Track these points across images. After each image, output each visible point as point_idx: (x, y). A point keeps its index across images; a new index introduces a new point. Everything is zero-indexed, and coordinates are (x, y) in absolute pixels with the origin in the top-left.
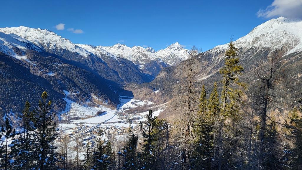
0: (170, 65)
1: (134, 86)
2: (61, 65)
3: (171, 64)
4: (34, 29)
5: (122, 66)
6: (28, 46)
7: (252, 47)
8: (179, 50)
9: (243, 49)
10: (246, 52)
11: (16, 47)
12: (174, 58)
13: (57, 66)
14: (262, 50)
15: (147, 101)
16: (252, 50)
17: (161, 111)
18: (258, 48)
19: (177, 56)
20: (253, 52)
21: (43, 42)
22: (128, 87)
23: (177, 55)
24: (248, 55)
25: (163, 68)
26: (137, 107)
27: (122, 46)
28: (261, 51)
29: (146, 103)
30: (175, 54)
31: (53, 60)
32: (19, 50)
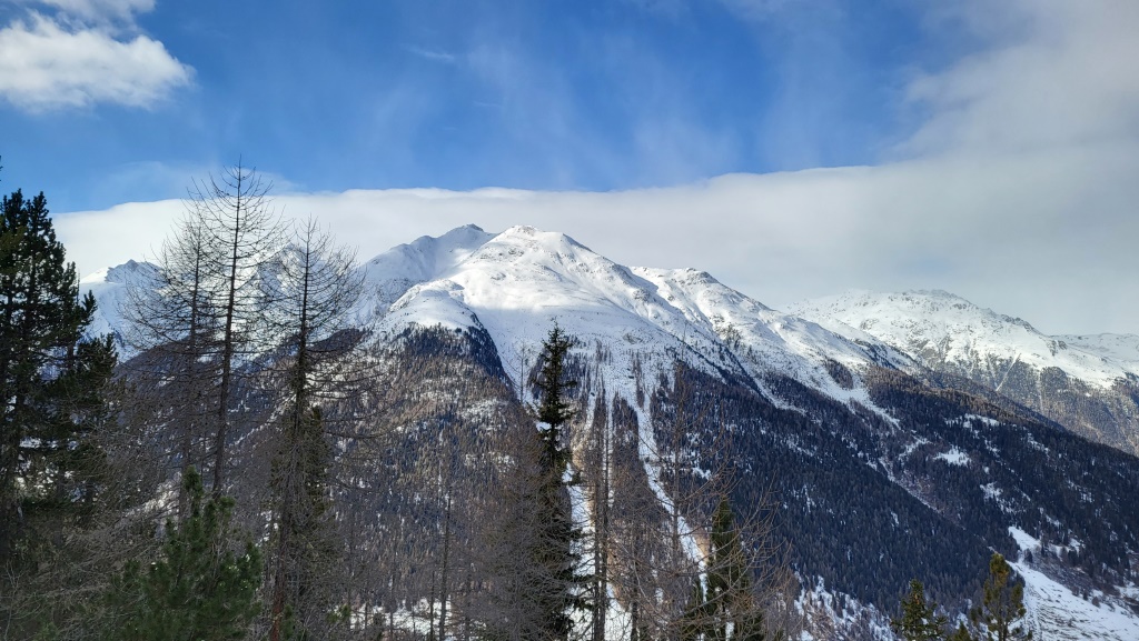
2: (993, 422)
6: (872, 355)
11: (835, 362)
13: (977, 424)
31: (962, 403)
32: (842, 367)
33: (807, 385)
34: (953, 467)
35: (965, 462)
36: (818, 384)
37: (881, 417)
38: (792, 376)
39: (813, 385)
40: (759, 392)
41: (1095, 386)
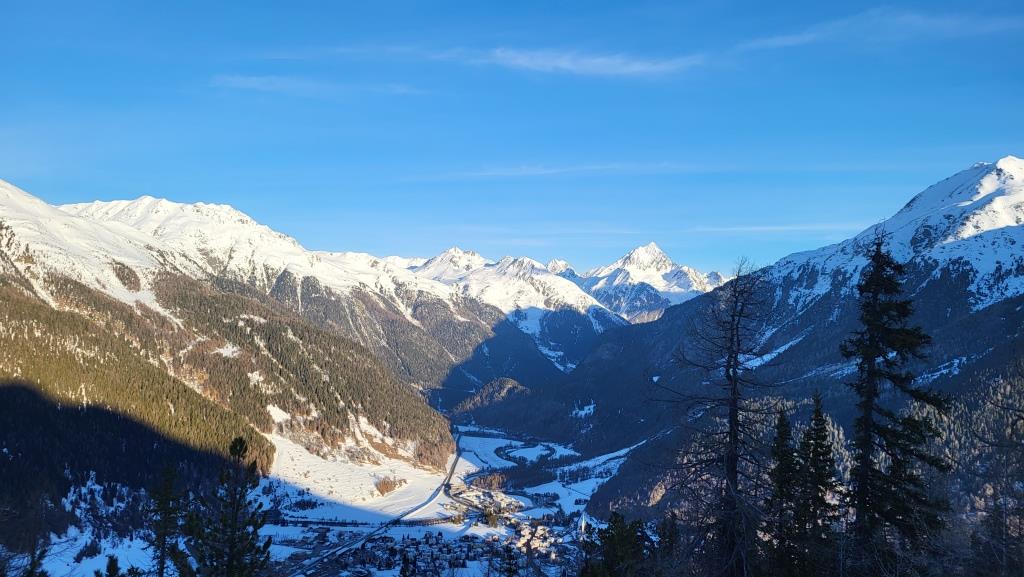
0: (628, 320)
1: (506, 391)
2: (262, 321)
3: (631, 315)
4: (181, 204)
5: (461, 324)
6: (161, 260)
7: (914, 258)
8: (658, 270)
11: (124, 266)
12: (642, 296)
13: (249, 322)
14: (951, 267)
15: (551, 445)
16: (914, 269)
17: (600, 481)
18: (935, 261)
19: (653, 289)
20: (918, 276)
21: (208, 248)
23: (651, 284)
26: (515, 465)
27: (466, 256)
28: (945, 271)
29: (545, 453)
30: (647, 282)
31: (240, 305)
32: (131, 270)
33: (92, 287)
34: (226, 360)
35: (237, 355)
36: (104, 286)
37: (165, 317)
38: (74, 277)
39: (98, 287)
40: (35, 293)
41: (338, 292)
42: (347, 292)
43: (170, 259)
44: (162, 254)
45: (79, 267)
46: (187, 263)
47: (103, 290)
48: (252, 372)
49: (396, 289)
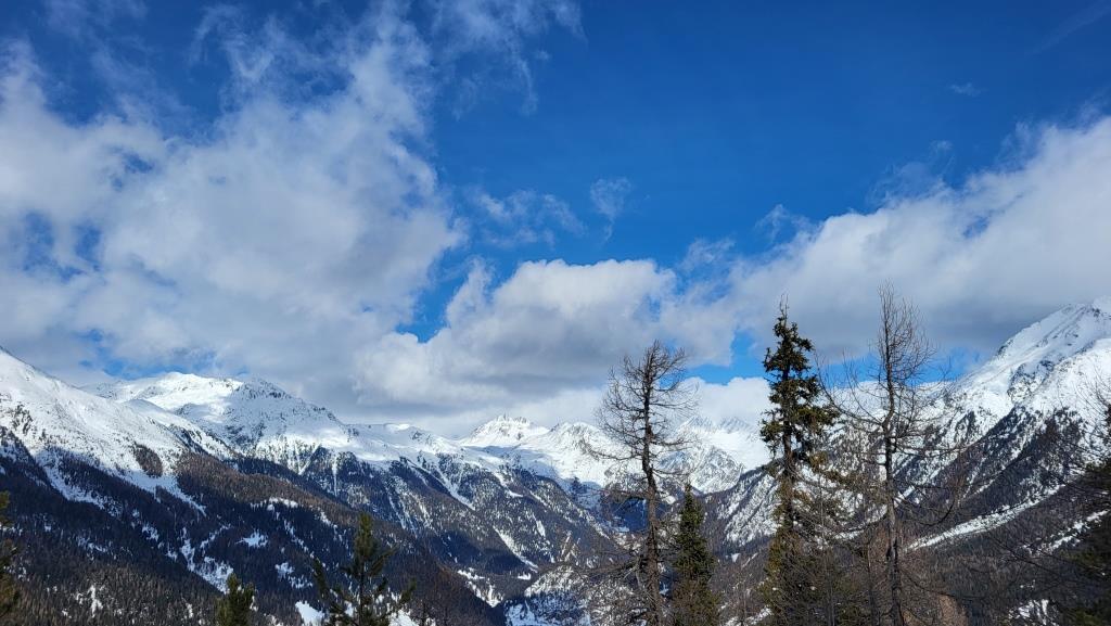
0: (700, 489)
1: (567, 575)
2: (293, 504)
3: (702, 483)
4: (210, 380)
5: (516, 498)
6: (186, 441)
7: (1014, 409)
8: (729, 432)
9: (978, 418)
10: (993, 431)
11: (145, 448)
12: (714, 462)
13: (279, 507)
14: (1057, 418)
16: (1016, 421)
18: (1037, 412)
19: (724, 453)
20: (1020, 429)
21: (237, 425)
22: (543, 581)
23: (723, 448)
24: (1004, 443)
25: (675, 503)
27: (517, 423)
28: (1051, 424)
30: (718, 446)
31: (268, 487)
32: (153, 454)
33: (110, 473)
34: (253, 549)
35: (264, 544)
36: (123, 472)
37: (187, 503)
38: (92, 463)
39: (117, 474)
40: (48, 482)
41: (377, 469)
42: (386, 468)
43: (195, 439)
44: (186, 434)
45: (97, 453)
46: (214, 443)
47: (121, 476)
48: (280, 564)
49: (441, 463)
